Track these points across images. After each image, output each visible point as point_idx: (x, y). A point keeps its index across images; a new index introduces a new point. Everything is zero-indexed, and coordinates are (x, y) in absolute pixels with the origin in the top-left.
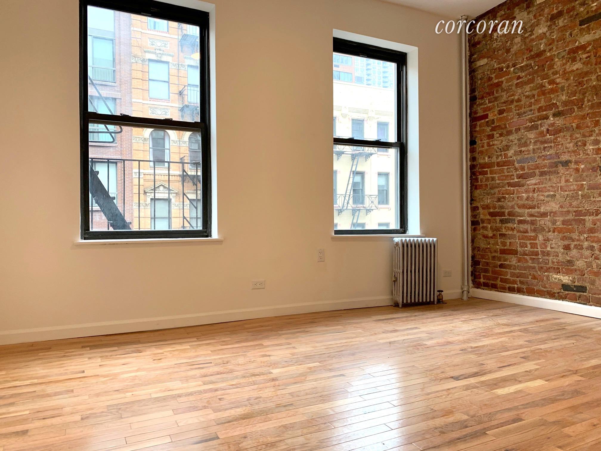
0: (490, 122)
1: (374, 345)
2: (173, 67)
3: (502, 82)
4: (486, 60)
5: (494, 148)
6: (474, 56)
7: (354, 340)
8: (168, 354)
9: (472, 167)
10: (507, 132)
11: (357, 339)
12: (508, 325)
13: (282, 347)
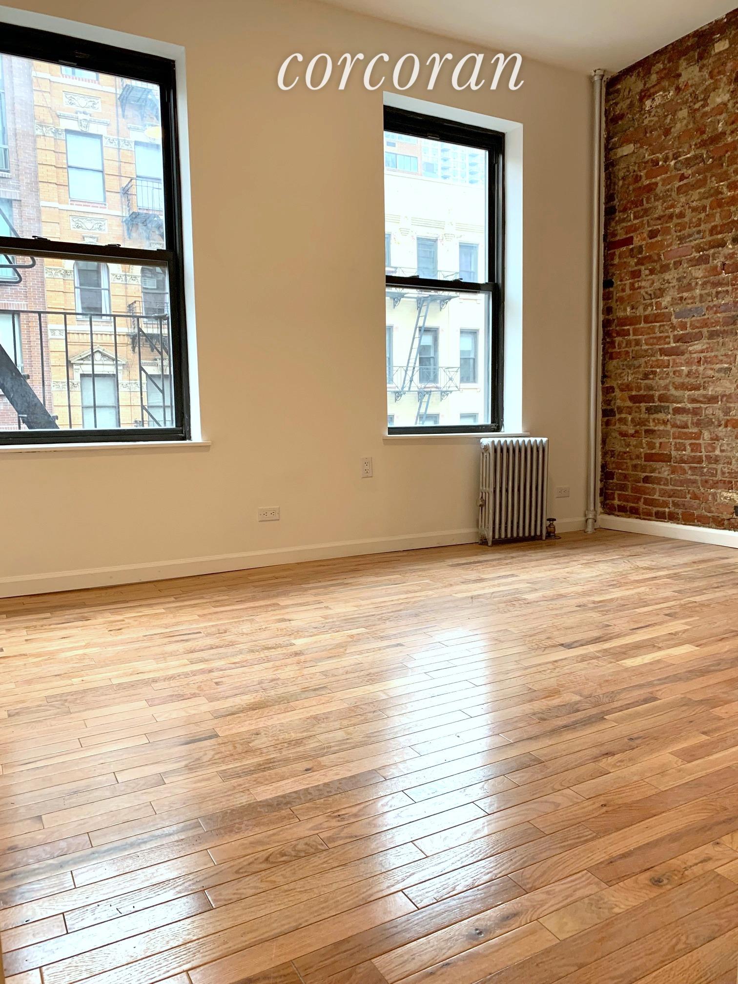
0: (635, 250)
1: (448, 602)
2: (109, 145)
3: (656, 184)
4: (632, 145)
5: (640, 292)
6: (613, 140)
7: (418, 594)
8: (130, 621)
9: (606, 324)
10: (662, 267)
11: (423, 593)
12: (650, 569)
13: (308, 607)
